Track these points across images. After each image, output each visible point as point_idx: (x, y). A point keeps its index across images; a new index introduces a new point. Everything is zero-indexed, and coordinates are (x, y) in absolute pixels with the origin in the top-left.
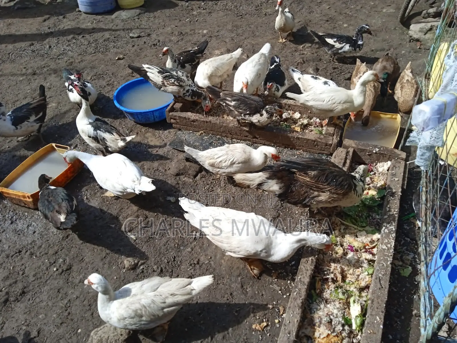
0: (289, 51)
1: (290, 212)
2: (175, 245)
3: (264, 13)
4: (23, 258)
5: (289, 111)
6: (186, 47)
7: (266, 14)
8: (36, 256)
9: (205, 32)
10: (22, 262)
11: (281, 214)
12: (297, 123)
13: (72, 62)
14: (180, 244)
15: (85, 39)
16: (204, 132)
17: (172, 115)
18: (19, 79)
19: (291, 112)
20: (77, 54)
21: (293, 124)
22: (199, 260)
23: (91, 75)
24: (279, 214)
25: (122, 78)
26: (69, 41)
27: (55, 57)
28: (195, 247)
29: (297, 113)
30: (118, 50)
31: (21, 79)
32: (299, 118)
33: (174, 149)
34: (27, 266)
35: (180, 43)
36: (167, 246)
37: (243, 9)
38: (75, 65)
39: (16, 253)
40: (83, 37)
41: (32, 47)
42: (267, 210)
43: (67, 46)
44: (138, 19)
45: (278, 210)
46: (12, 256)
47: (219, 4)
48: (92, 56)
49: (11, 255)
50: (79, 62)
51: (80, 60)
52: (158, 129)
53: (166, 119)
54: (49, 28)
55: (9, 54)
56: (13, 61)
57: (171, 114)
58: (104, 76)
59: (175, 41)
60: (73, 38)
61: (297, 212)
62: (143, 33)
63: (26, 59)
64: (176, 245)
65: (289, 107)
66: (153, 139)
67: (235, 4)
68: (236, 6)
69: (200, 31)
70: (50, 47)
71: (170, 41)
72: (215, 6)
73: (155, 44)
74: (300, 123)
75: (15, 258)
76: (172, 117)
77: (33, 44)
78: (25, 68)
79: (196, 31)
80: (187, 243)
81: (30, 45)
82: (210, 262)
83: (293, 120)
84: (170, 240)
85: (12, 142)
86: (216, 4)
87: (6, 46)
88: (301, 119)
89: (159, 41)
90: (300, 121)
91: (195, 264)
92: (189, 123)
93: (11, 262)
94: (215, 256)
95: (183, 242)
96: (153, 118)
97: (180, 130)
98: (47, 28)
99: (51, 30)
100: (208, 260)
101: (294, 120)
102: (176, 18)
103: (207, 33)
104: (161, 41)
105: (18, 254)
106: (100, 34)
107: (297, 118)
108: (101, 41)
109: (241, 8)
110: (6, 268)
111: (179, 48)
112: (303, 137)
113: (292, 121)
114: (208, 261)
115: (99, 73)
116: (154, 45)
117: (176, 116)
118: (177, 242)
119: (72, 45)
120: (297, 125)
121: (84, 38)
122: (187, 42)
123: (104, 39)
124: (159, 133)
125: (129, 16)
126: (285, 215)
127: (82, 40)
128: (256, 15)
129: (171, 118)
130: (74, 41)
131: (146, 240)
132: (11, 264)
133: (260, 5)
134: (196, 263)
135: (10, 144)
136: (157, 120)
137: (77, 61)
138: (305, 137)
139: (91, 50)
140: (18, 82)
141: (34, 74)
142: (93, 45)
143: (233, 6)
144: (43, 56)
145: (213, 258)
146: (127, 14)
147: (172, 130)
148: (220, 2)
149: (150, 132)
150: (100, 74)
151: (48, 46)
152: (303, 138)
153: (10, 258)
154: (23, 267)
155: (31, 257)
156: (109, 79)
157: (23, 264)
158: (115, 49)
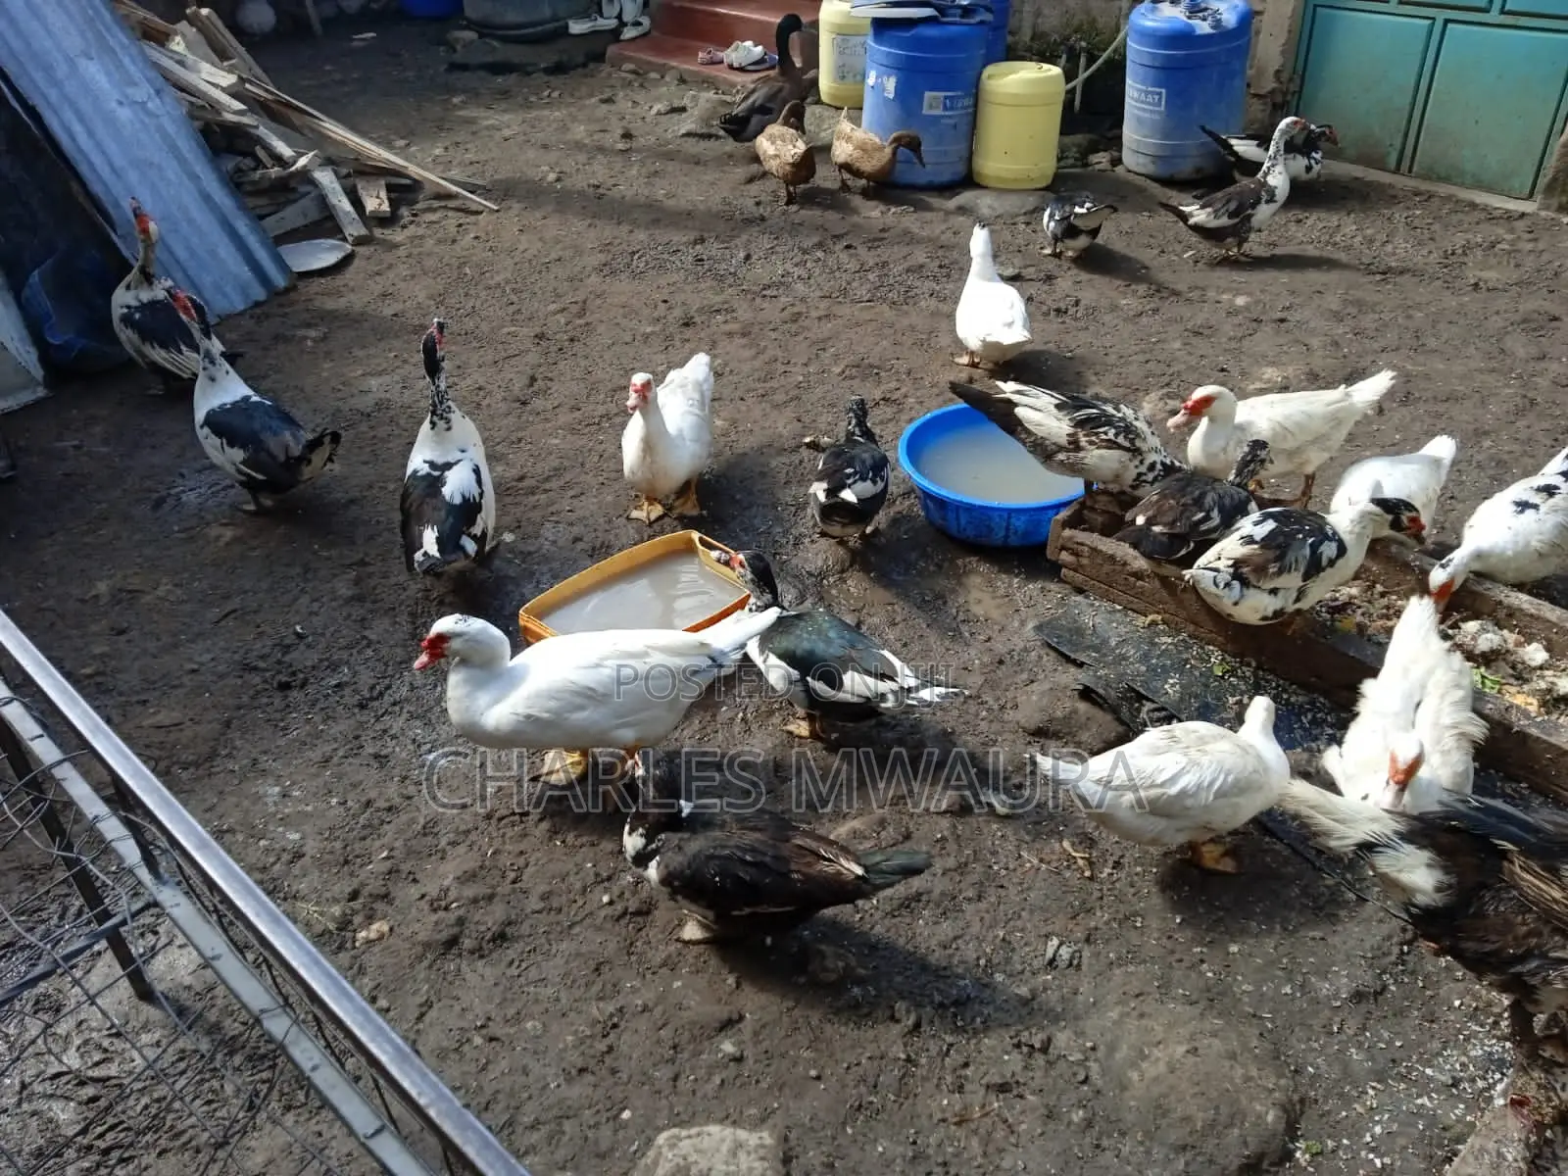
0: (1546, 425)
1: (1428, 993)
2: (978, 959)
3: (1472, 282)
4: (526, 835)
5: (1505, 632)
6: (1163, 336)
7: (1476, 285)
8: (563, 842)
9: (1240, 301)
10: (522, 847)
11: (1393, 988)
12: (1526, 681)
13: (799, 314)
14: (995, 961)
15: (851, 256)
16: (1164, 622)
17: (1070, 538)
18: (642, 329)
19: (1511, 638)
20: (818, 293)
21: (1512, 681)
22: (1049, 1040)
23: (845, 362)
24: (1385, 988)
25: (935, 390)
26: (805, 252)
27: (755, 288)
28: (1045, 989)
29: (1535, 645)
30: (941, 305)
31: (649, 330)
32: (1541, 668)
33: (1049, 646)
34: (532, 860)
35: (1144, 320)
36: (950, 951)
37: (1394, 254)
38: (807, 323)
39: (514, 814)
40: (848, 247)
41: (698, 247)
42: (1342, 957)
43: (796, 265)
44: (1028, 224)
45: (1384, 972)
46: (501, 819)
47: (1309, 222)
48: (862, 309)
49: (497, 815)
50: (820, 318)
51: (822, 313)
52: (1008, 571)
53: (1043, 546)
54: (758, 204)
55: (634, 253)
56: (636, 275)
57: (1067, 532)
58: (883, 374)
59: (1132, 313)
60: (820, 245)
61: (1457, 1003)
62: (1032, 270)
63: (675, 277)
64: (982, 962)
65: (1510, 615)
66: (986, 598)
67: (1369, 232)
68: (1371, 241)
69: (1225, 297)
70: (748, 257)
71: (1114, 308)
72: (1293, 227)
73: (1063, 308)
74: (1543, 685)
75: (506, 826)
76: (1069, 545)
77: (702, 240)
78: (665, 301)
79: (1211, 294)
80: (1019, 968)
81: (695, 243)
82: (1087, 1059)
83: (1513, 668)
84: (967, 938)
85: (583, 498)
86: (1299, 221)
87: (631, 232)
88: (1547, 673)
89: (1077, 303)
90: (1543, 677)
91: (1032, 1046)
92: (1120, 579)
93: (495, 834)
94: (1112, 1048)
95: (1008, 961)
96: (1002, 533)
97: (1080, 591)
98: (750, 202)
99: (761, 210)
100: (1084, 1052)
101: (1520, 666)
102: (1152, 241)
103: (1247, 308)
104: (1083, 303)
105: (517, 817)
106: (899, 251)
107: (1534, 664)
108: (897, 269)
109: (1389, 248)
110: (476, 848)
111: (1140, 335)
112: (1545, 737)
113: (1511, 671)
114: (1080, 1056)
115: (871, 360)
116: (1058, 310)
117: (1082, 544)
118: (988, 950)
119: (809, 265)
120: (1526, 688)
121: (852, 251)
122: (1172, 321)
123: (906, 265)
124: (1010, 585)
125: (1000, 211)
126: (1407, 999)
127: (844, 257)
128: (1439, 283)
129: (1063, 548)
130: (820, 254)
131: (889, 909)
132: (491, 838)
133: (1460, 251)
134: (1037, 1045)
135: (575, 502)
136: (1014, 541)
137: (814, 314)
138: (1553, 740)
139: (863, 292)
140: (638, 338)
141: (686, 325)
142: (871, 276)
143: (1359, 238)
144: (721, 279)
145: (1101, 1053)
146: (996, 205)
147: (1053, 586)
148: (1314, 217)
149: (981, 574)
150: (871, 366)
151: (742, 255)
152: (1545, 742)
153: (494, 821)
154: (521, 861)
155: (550, 839)
156: (893, 385)
157: (522, 853)
158: (933, 303)
